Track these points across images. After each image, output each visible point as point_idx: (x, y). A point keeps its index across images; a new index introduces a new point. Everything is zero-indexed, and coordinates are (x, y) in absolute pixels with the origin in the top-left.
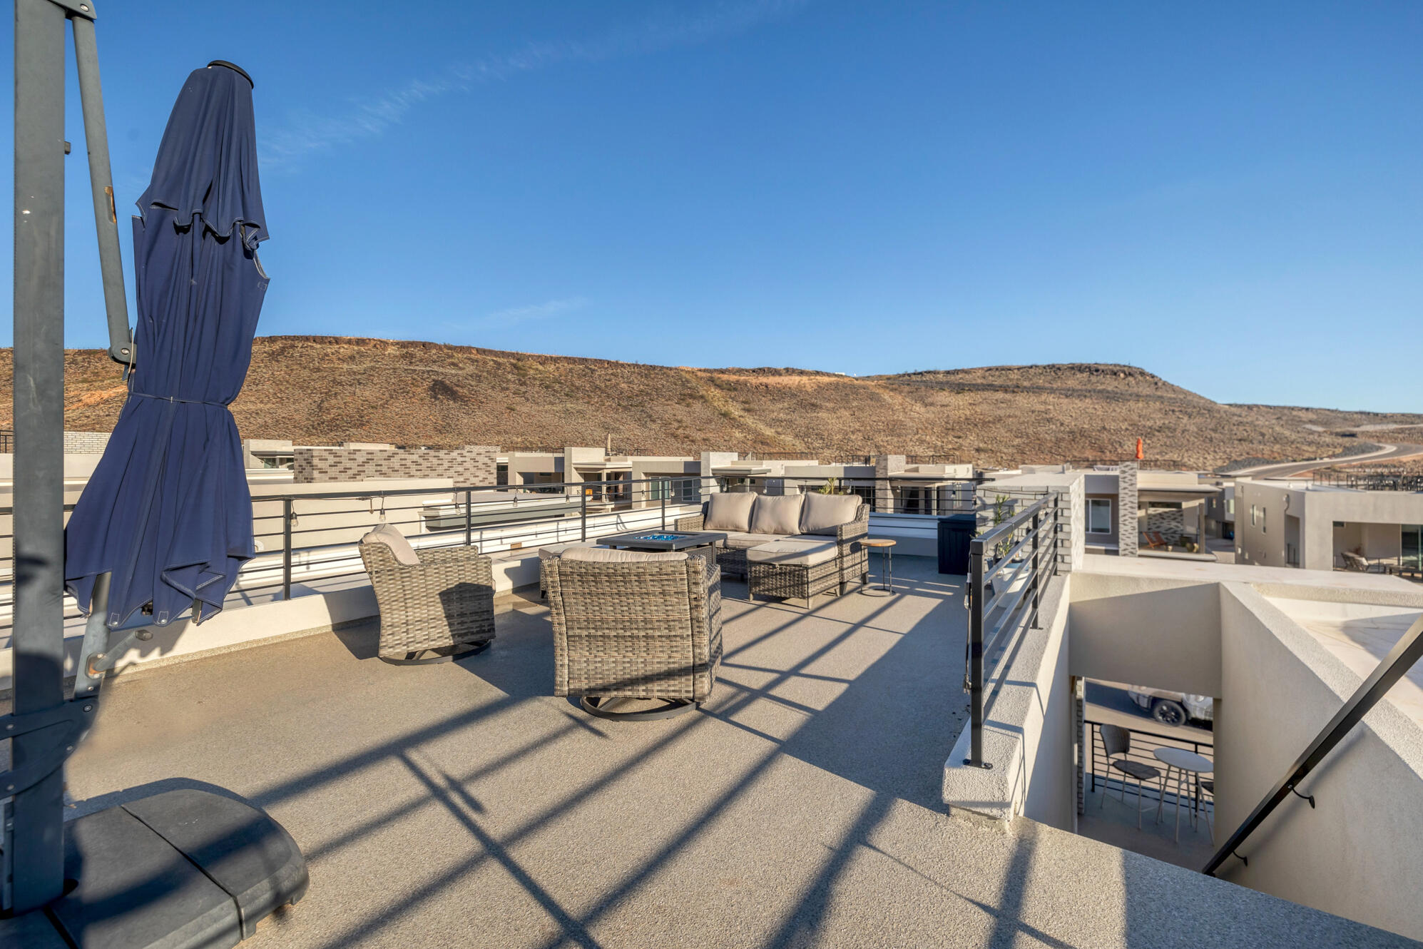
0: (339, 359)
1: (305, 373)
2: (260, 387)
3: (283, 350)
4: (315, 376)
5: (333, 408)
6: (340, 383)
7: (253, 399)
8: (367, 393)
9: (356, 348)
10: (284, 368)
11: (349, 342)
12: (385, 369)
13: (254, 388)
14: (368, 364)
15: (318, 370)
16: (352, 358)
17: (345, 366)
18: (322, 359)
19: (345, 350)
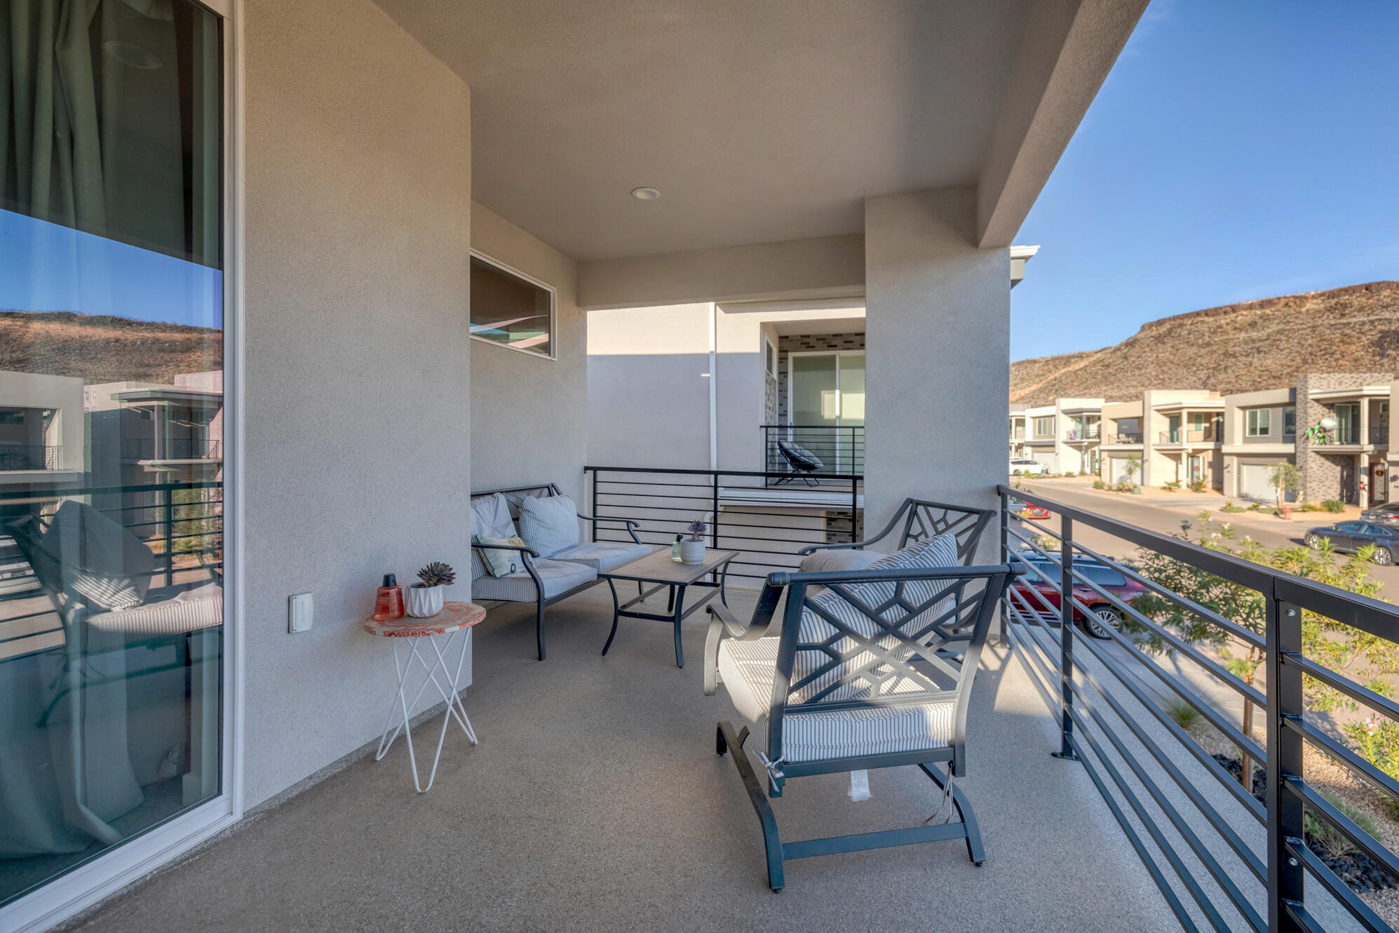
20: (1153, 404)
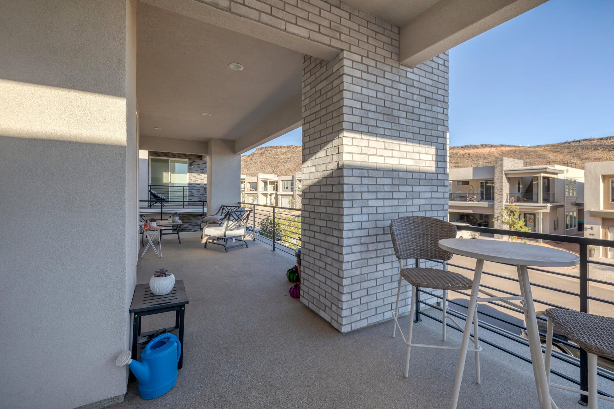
0: (281, 154)
1: (270, 159)
2: (257, 165)
3: (264, 152)
4: (273, 160)
5: (278, 171)
6: (281, 162)
7: (254, 169)
8: (289, 166)
9: (287, 149)
10: (264, 158)
11: (285, 147)
12: (296, 156)
13: (255, 165)
14: (290, 155)
15: (274, 158)
16: (285, 153)
17: (283, 156)
18: (276, 154)
19: (283, 150)
20: (260, 178)
